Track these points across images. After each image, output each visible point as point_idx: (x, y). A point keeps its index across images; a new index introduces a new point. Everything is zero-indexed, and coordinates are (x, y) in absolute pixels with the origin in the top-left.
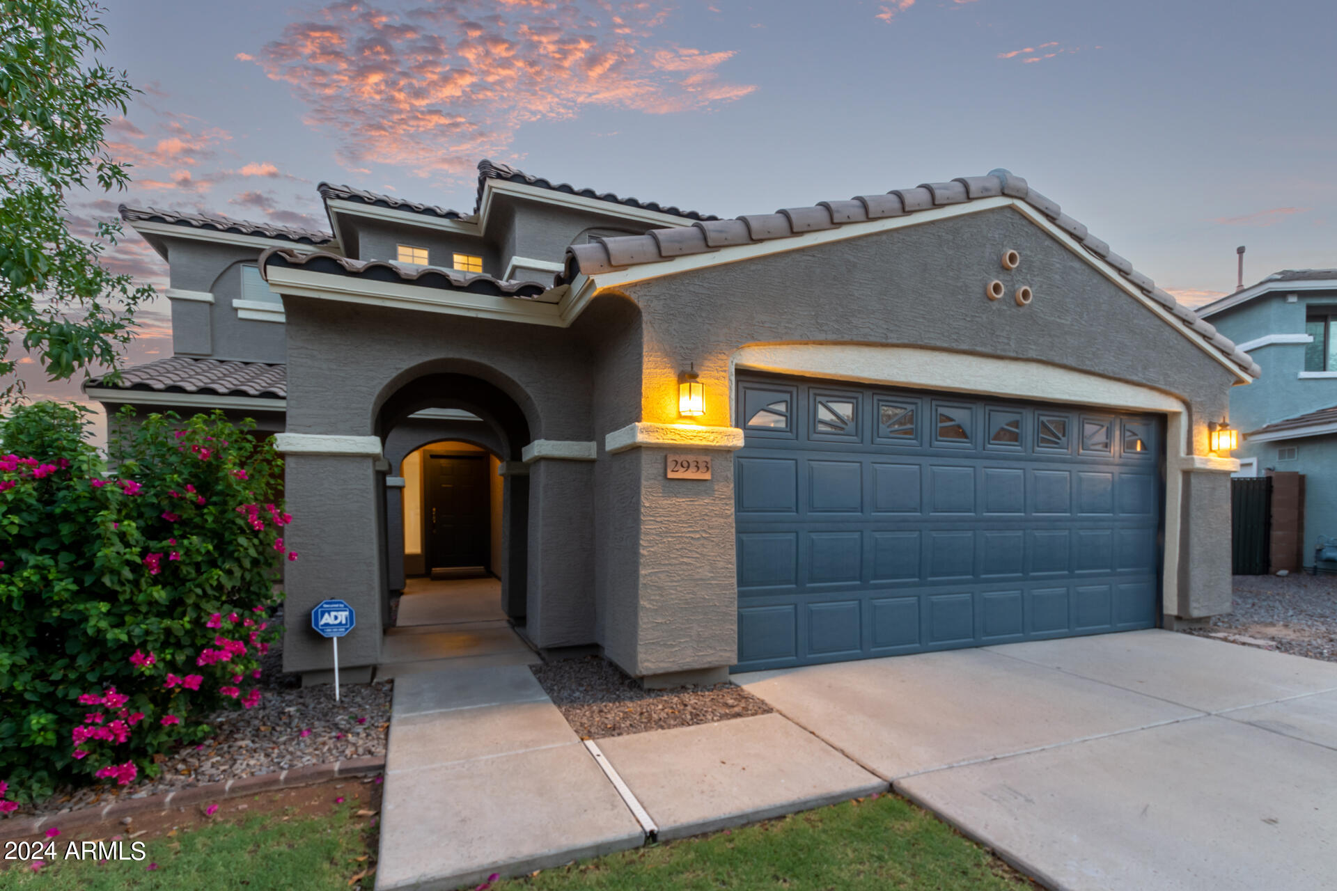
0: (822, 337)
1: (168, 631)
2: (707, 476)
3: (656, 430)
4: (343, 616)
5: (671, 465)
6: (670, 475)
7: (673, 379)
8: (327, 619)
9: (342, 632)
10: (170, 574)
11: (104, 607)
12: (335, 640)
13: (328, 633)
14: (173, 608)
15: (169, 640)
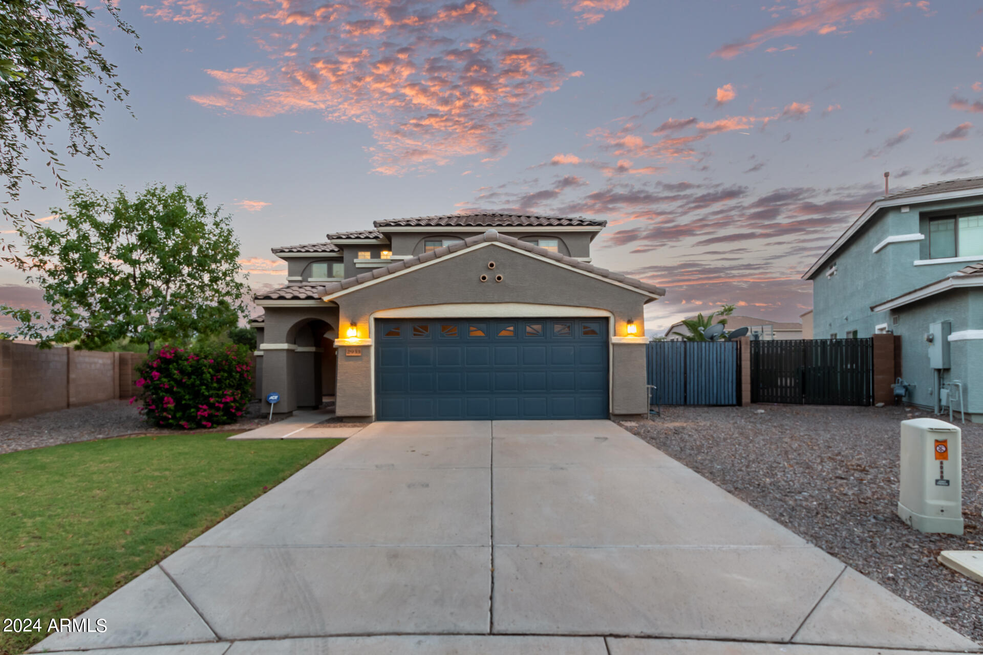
0: (405, 305)
1: (218, 394)
2: (360, 355)
3: (341, 341)
4: (276, 397)
5: (347, 352)
6: (347, 355)
7: (350, 325)
8: (272, 398)
9: (275, 402)
10: (219, 381)
11: (204, 387)
12: (272, 405)
13: (271, 402)
14: (219, 389)
15: (218, 396)
